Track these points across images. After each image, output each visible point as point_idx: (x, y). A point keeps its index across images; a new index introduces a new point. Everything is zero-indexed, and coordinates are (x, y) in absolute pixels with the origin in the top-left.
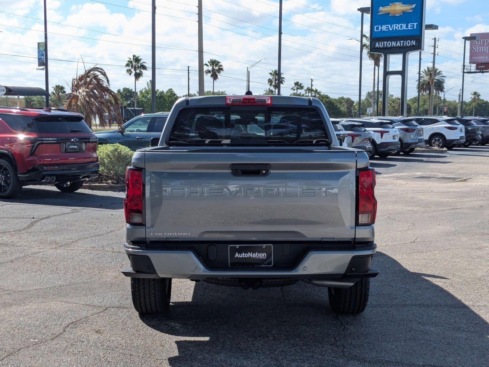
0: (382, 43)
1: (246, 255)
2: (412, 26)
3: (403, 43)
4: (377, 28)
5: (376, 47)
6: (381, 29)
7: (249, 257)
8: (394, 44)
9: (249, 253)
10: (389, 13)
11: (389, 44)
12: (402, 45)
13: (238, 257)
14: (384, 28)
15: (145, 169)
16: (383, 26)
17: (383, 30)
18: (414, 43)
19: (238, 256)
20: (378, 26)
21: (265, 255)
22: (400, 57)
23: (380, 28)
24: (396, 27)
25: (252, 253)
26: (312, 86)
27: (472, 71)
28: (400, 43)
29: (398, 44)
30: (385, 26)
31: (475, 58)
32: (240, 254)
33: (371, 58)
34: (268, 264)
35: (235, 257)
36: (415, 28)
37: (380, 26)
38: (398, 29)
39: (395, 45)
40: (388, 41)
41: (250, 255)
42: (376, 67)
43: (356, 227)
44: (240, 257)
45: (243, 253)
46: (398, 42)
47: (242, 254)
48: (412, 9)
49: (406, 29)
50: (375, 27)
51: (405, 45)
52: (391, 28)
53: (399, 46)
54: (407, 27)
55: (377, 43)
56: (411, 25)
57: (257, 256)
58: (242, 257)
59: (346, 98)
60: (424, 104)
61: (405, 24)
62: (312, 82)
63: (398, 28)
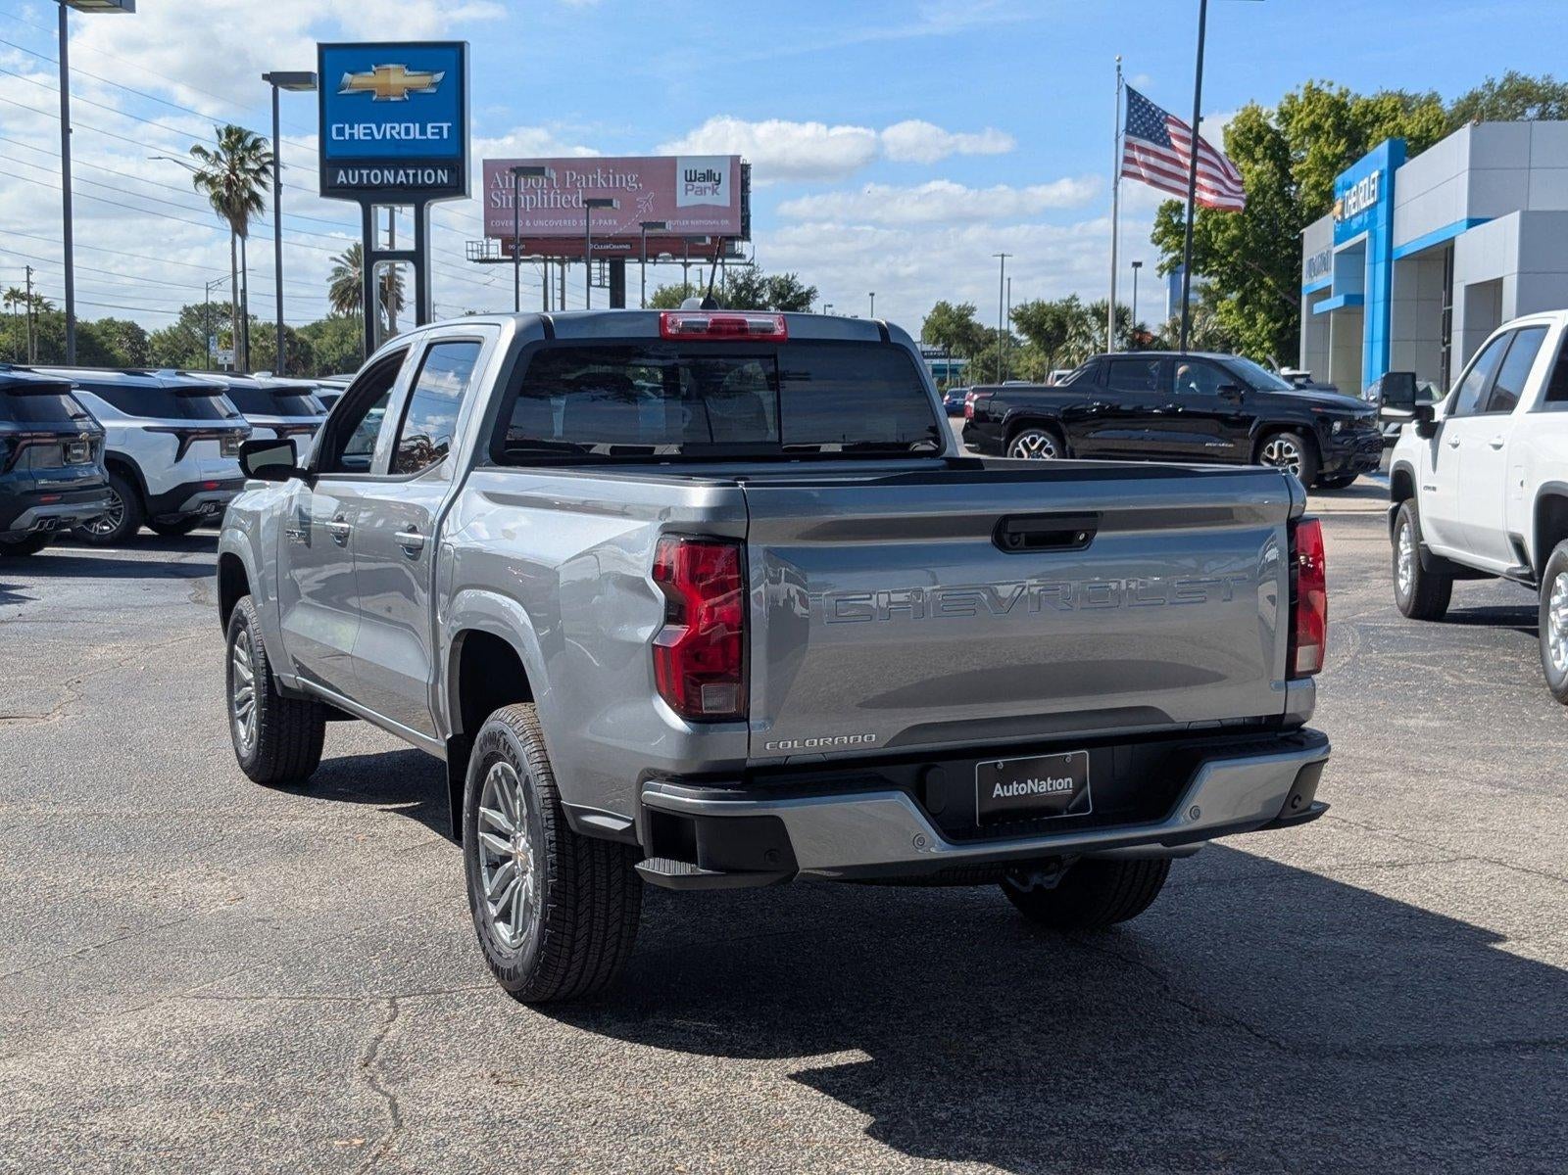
0: (357, 172)
1: (1023, 789)
2: (436, 131)
3: (415, 176)
4: (340, 132)
5: (338, 182)
6: (352, 135)
7: (1029, 792)
8: (389, 176)
9: (1029, 781)
10: (372, 92)
11: (376, 175)
12: (411, 181)
13: (1002, 795)
14: (359, 131)
15: (745, 541)
16: (356, 126)
17: (356, 137)
18: (443, 177)
19: (1000, 792)
20: (342, 126)
21: (1068, 782)
22: (406, 214)
23: (347, 131)
24: (394, 132)
25: (1036, 780)
26: (29, 287)
27: (491, 257)
28: (407, 176)
29: (401, 178)
30: (362, 126)
31: (498, 223)
32: (1005, 787)
33: (221, 213)
34: (1076, 809)
35: (994, 796)
36: (445, 136)
37: (347, 126)
38: (397, 137)
39: (392, 180)
40: (371, 169)
41: (1032, 786)
42: (238, 239)
43: (1289, 683)
44: (1007, 795)
45: (1015, 783)
46: (401, 172)
47: (1011, 787)
48: (434, 85)
49: (421, 137)
50: (334, 127)
51: (420, 182)
52: (379, 132)
53: (405, 182)
54: (423, 131)
55: (342, 172)
56: (433, 128)
57: (1050, 789)
58: (1010, 794)
59: (121, 321)
60: (343, 342)
61: (417, 125)
62: (28, 274)
63: (399, 133)
